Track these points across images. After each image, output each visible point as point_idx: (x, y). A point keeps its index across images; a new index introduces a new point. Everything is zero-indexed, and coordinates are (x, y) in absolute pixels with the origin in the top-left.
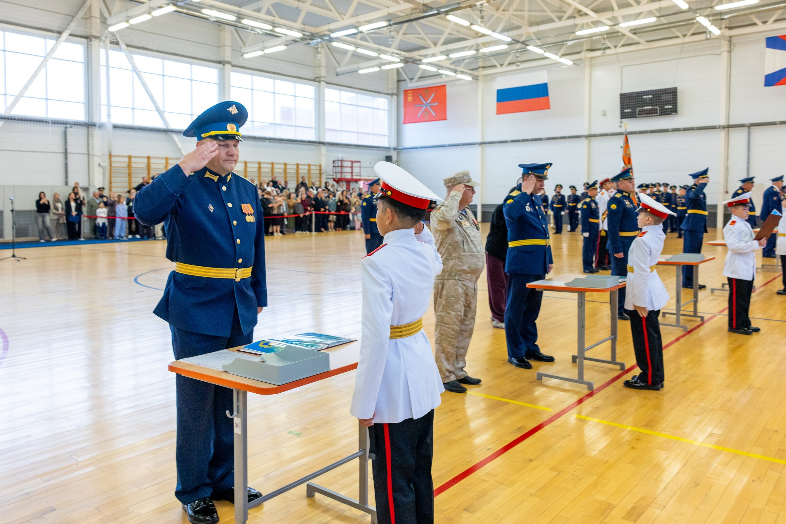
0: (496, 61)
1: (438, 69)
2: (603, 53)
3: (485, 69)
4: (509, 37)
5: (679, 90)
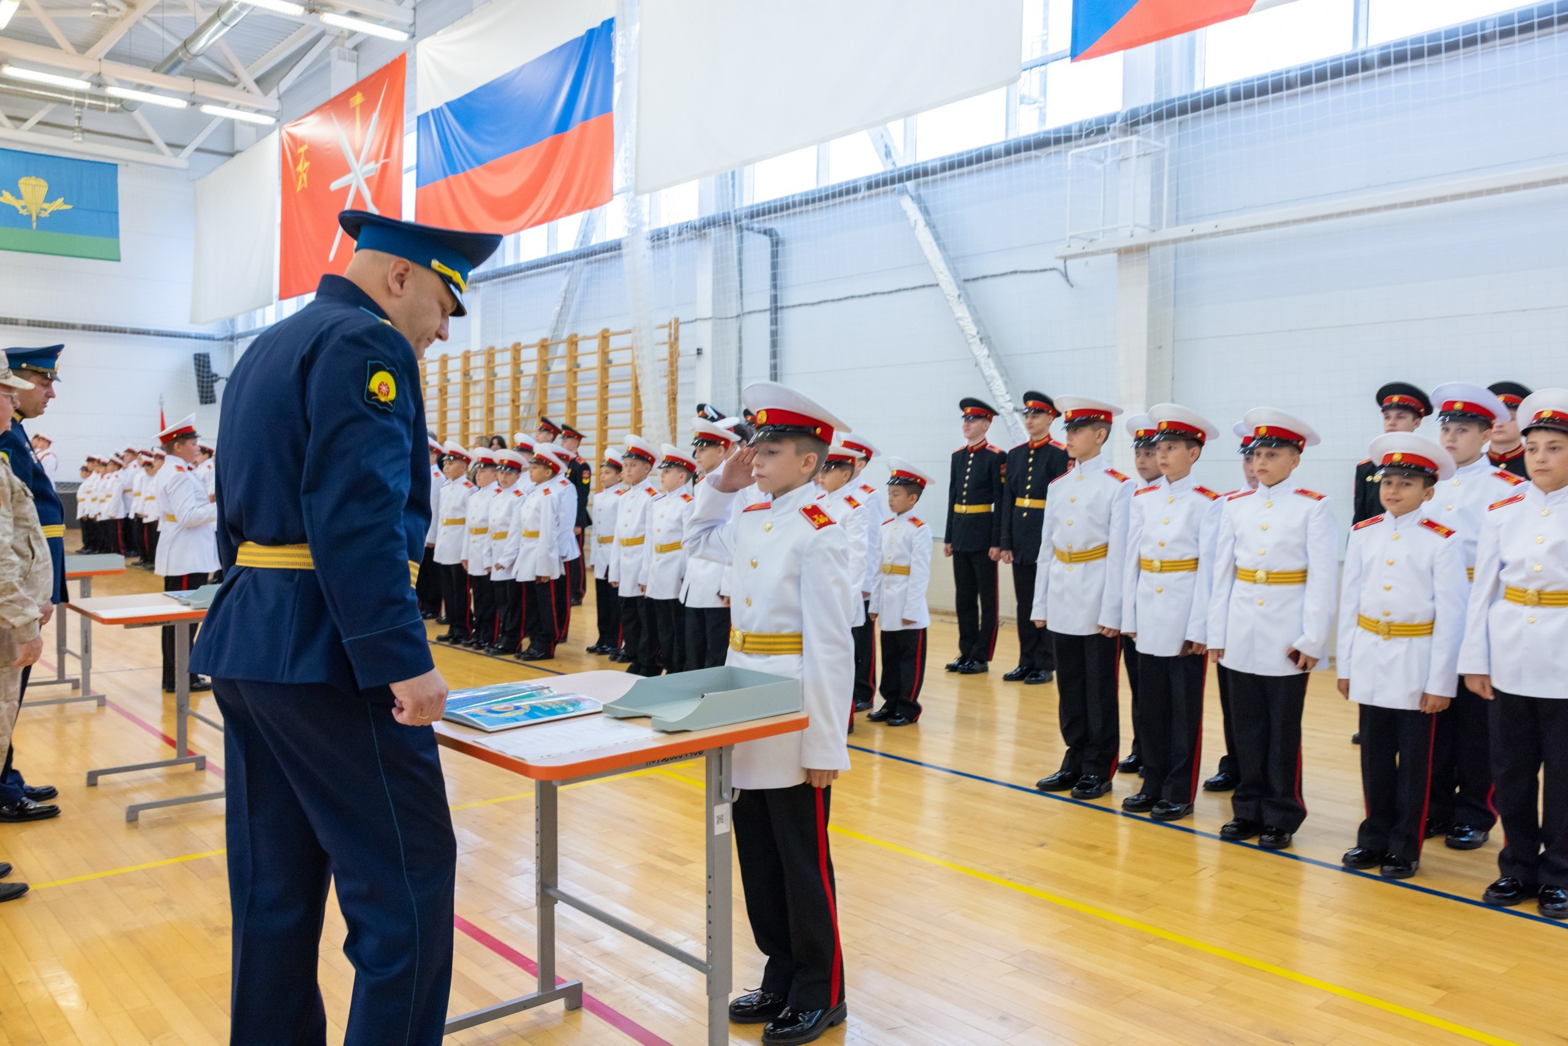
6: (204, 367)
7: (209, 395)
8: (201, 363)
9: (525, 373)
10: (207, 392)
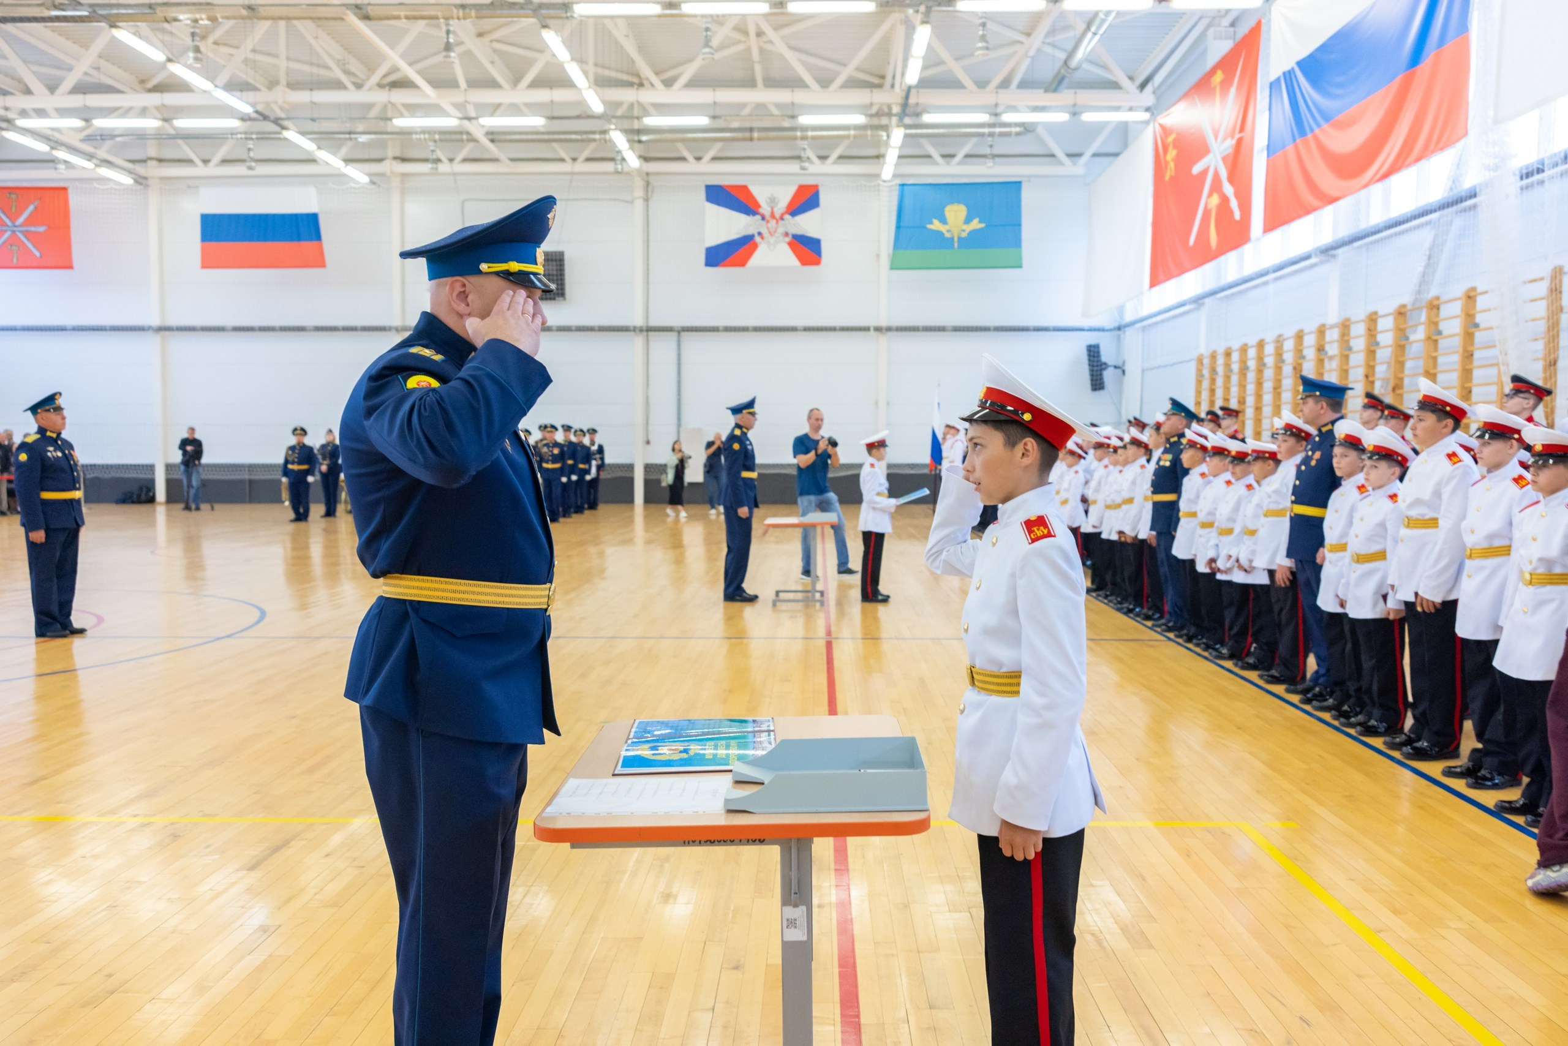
0: (194, 152)
1: (52, 148)
2: (432, 168)
3: (163, 164)
4: (248, 103)
5: (567, 257)
6: (1094, 356)
7: (1098, 382)
8: (1092, 354)
9: (1382, 344)
10: (1096, 380)
